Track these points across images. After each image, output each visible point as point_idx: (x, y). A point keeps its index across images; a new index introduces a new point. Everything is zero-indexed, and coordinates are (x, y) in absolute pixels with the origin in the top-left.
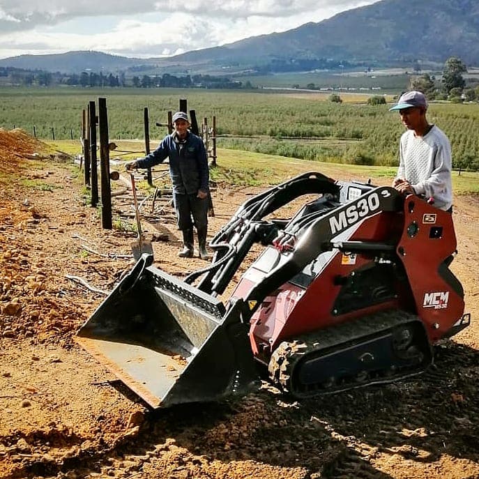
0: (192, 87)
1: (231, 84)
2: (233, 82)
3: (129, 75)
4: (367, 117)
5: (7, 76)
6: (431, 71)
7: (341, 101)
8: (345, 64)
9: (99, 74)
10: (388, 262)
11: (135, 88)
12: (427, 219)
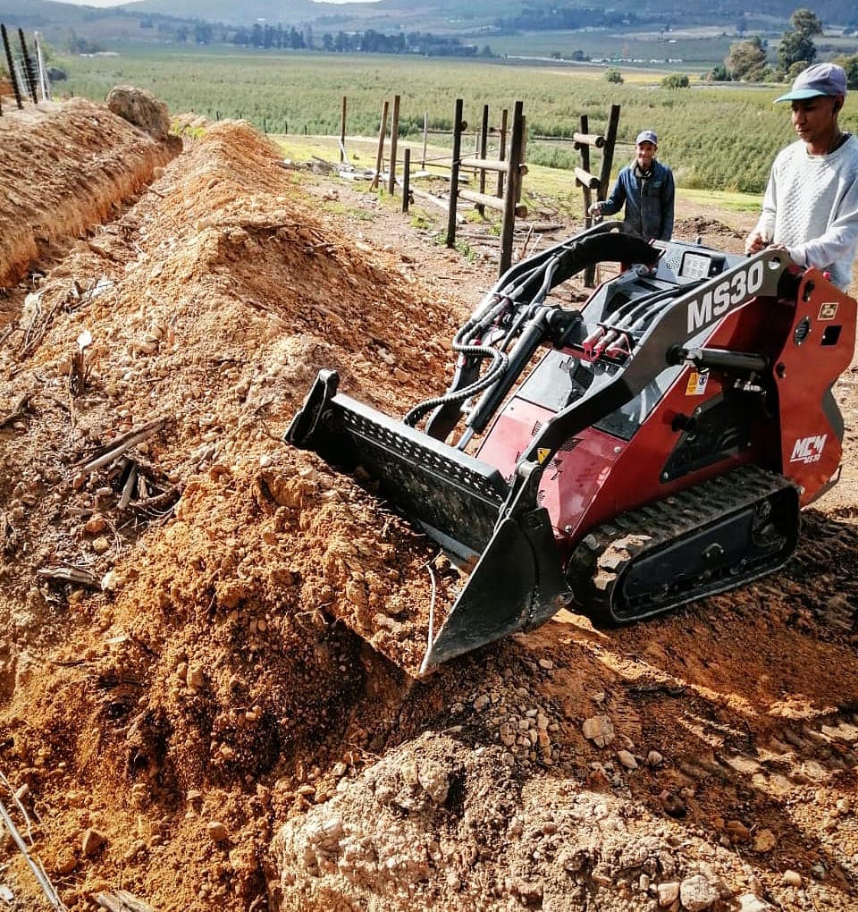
0: (407, 53)
1: (461, 49)
2: (465, 46)
3: (320, 30)
4: (660, 109)
5: (151, 26)
6: (763, 32)
7: (622, 81)
8: (632, 18)
9: (276, 28)
10: (757, 388)
11: (326, 52)
12: (824, 312)
